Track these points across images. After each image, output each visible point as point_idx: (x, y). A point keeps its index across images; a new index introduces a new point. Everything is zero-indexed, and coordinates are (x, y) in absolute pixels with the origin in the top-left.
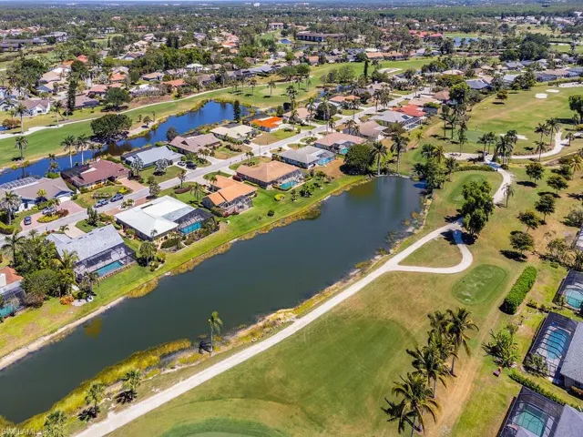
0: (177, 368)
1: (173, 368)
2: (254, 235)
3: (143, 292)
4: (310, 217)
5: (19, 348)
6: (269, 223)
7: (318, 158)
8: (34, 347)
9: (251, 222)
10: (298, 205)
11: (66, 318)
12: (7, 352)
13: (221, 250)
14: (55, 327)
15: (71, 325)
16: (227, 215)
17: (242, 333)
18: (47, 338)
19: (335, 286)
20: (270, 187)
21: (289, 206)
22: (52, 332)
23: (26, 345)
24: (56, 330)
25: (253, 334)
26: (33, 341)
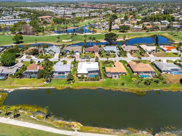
0: (35, 118)
1: (34, 117)
2: (109, 89)
3: (60, 89)
4: (138, 94)
5: (26, 87)
6: (119, 88)
7: (171, 70)
8: (28, 88)
9: (113, 84)
10: (138, 86)
11: (40, 85)
12: (23, 86)
13: (92, 88)
14: (35, 86)
15: (38, 88)
16: (107, 77)
17: (60, 121)
18: (32, 88)
19: (108, 130)
20: (135, 74)
21: (134, 85)
22: (33, 87)
23: (28, 87)
24: (35, 87)
25: (61, 124)
26: (29, 87)
